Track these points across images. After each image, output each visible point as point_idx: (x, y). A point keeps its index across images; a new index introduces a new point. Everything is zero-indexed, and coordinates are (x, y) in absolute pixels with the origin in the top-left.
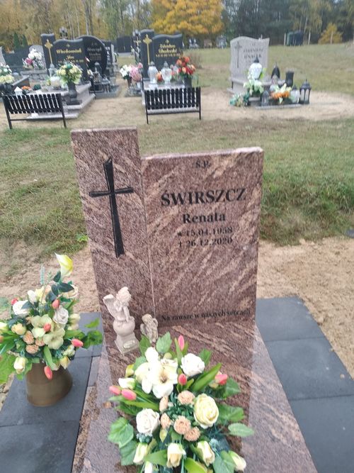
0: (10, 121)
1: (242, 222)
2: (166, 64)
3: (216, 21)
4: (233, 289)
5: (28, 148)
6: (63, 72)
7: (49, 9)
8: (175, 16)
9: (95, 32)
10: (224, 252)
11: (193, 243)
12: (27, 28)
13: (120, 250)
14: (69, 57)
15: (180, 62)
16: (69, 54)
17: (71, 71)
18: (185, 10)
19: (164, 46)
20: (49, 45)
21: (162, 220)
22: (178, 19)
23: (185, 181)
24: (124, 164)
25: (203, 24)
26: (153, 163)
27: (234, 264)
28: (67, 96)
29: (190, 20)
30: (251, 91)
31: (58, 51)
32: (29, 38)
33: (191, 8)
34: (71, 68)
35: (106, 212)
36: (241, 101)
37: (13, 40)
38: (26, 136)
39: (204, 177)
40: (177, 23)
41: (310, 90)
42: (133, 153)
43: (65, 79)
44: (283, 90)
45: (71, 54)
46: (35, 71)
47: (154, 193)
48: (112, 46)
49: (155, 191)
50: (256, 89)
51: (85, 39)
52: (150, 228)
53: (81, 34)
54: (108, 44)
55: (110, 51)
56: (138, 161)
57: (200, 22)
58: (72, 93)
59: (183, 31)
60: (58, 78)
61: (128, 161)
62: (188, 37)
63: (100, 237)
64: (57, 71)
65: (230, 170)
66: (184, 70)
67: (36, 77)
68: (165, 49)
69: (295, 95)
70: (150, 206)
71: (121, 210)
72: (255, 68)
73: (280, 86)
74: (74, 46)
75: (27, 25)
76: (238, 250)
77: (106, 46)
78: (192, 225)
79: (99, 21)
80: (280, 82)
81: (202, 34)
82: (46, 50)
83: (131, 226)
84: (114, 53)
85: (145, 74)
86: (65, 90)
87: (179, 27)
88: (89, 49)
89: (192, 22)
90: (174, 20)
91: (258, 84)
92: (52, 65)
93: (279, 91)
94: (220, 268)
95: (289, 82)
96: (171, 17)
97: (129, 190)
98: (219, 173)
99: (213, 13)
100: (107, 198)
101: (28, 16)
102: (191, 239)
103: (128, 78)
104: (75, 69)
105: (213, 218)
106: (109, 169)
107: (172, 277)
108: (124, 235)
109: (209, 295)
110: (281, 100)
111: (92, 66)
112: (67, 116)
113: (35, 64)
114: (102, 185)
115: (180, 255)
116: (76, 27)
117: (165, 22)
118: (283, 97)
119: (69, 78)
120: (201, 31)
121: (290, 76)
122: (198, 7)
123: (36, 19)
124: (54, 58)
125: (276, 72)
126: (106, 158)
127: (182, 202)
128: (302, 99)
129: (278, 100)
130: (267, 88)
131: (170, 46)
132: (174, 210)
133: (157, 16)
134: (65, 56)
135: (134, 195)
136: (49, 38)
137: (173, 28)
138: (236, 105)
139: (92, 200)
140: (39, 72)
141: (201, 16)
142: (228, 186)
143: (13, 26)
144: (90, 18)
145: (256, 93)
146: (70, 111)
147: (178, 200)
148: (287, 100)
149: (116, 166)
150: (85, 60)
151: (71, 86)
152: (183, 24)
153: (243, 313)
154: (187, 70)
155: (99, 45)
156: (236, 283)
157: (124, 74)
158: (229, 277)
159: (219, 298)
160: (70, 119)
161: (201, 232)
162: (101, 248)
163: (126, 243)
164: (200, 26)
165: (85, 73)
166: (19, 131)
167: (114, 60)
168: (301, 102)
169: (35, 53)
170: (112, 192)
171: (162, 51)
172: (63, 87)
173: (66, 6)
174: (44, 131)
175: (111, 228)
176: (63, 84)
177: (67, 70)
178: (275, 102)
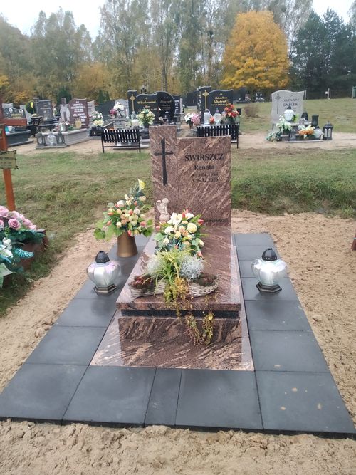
0: (103, 147)
1: (222, 171)
2: (217, 110)
3: (282, 76)
4: (218, 207)
5: (115, 163)
6: (141, 115)
7: (131, 70)
8: (244, 73)
9: (169, 89)
10: (214, 186)
11: (199, 180)
12: (110, 86)
13: (165, 182)
14: (146, 107)
15: (227, 108)
16: (146, 104)
17: (148, 115)
18: (253, 68)
19: (218, 98)
20: (133, 98)
21: (185, 168)
22: (246, 75)
23: (196, 149)
24: (170, 141)
25: (270, 80)
26: (182, 141)
27: (219, 192)
28: (142, 132)
29: (257, 77)
30: (282, 130)
31: (139, 103)
32: (111, 95)
33: (259, 66)
34: (148, 113)
35: (161, 163)
36: (274, 137)
37: (98, 96)
38: (113, 157)
39: (205, 147)
40: (245, 79)
41: (331, 128)
42: (174, 136)
43: (143, 120)
44: (308, 129)
45: (148, 105)
46: (117, 119)
47: (182, 155)
48: (181, 100)
49: (182, 154)
50: (286, 128)
51: (160, 94)
52: (180, 172)
53: (156, 90)
54: (178, 98)
55: (179, 103)
56: (176, 140)
57: (267, 78)
58: (146, 130)
59: (250, 86)
60: (137, 120)
61: (171, 140)
62: (255, 91)
63: (157, 175)
64: (137, 116)
65: (216, 145)
66: (230, 114)
67: (118, 123)
68: (219, 100)
69: (318, 132)
70: (180, 161)
71: (167, 162)
72: (289, 113)
73: (306, 126)
74: (151, 98)
75: (111, 83)
76: (221, 185)
77: (176, 99)
78: (199, 171)
79: (173, 79)
80: (307, 123)
81: (268, 88)
82: (130, 101)
83: (170, 171)
84: (182, 106)
85: (202, 119)
86: (142, 128)
87: (247, 82)
88: (162, 102)
89: (259, 78)
90: (243, 77)
91: (288, 124)
92: (133, 112)
93: (305, 128)
94: (212, 194)
95: (314, 123)
96: (239, 74)
97: (171, 153)
98: (211, 146)
99: (280, 70)
100: (161, 156)
101: (112, 76)
102: (198, 178)
103: (190, 122)
104: (150, 113)
105: (208, 168)
106: (163, 143)
107: (189, 198)
108: (168, 175)
109: (207, 209)
110: (305, 136)
111: (162, 114)
112: (142, 146)
113: (118, 114)
114: (160, 150)
115: (193, 187)
116: (152, 84)
117: (234, 79)
118: (308, 134)
119: (145, 120)
120: (267, 86)
121: (315, 118)
122: (265, 65)
123: (119, 78)
124: (135, 107)
125: (305, 116)
126: (162, 138)
127: (194, 159)
128: (326, 136)
129: (303, 136)
130: (295, 127)
131: (223, 98)
132: (191, 163)
133: (226, 74)
134: (144, 105)
135: (173, 155)
136: (133, 93)
137: (241, 84)
138: (270, 140)
139: (155, 157)
140: (120, 119)
141: (268, 73)
142: (215, 152)
143: (99, 85)
144: (166, 76)
145: (286, 131)
146: (144, 143)
147: (192, 158)
148: (311, 137)
149: (166, 142)
150: (158, 109)
151: (146, 125)
152: (250, 80)
153: (224, 221)
154: (232, 114)
155: (170, 98)
156: (220, 203)
157: (187, 119)
158: (217, 200)
159: (211, 211)
160: (143, 148)
161: (203, 175)
162: (157, 181)
163: (168, 179)
164: (267, 82)
165: (156, 118)
166: (109, 154)
167: (182, 111)
168: (325, 139)
169: (119, 105)
170: (164, 153)
171: (217, 101)
172: (140, 126)
173: (145, 68)
174: (126, 155)
175: (162, 171)
176: (141, 124)
177: (145, 114)
178: (301, 138)
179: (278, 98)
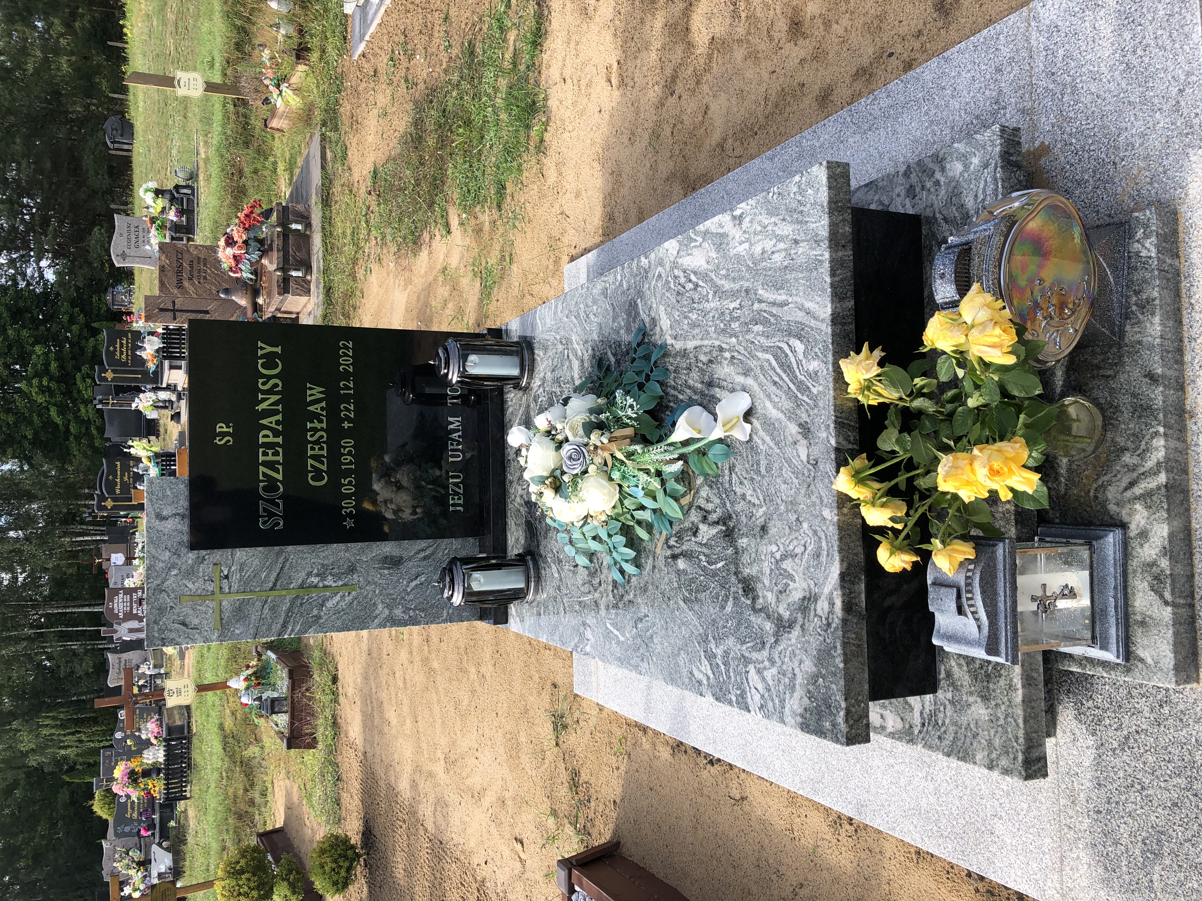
11: (205, 278)
16: (122, 479)
21: (191, 290)
23: (171, 277)
24: (161, 303)
26: (160, 290)
39: (169, 268)
42: (155, 298)
45: (122, 475)
47: (176, 292)
56: (159, 297)
65: (166, 257)
68: (121, 353)
70: (183, 294)
78: (195, 276)
98: (168, 262)
106: (162, 310)
114: (171, 314)
127: (181, 280)
131: (118, 346)
132: (186, 284)
135: (176, 301)
142: (175, 258)
170: (174, 311)
179: (123, 256)
